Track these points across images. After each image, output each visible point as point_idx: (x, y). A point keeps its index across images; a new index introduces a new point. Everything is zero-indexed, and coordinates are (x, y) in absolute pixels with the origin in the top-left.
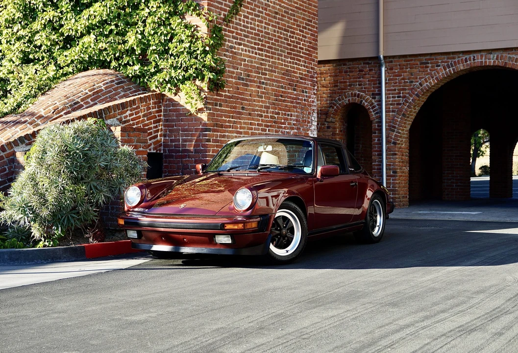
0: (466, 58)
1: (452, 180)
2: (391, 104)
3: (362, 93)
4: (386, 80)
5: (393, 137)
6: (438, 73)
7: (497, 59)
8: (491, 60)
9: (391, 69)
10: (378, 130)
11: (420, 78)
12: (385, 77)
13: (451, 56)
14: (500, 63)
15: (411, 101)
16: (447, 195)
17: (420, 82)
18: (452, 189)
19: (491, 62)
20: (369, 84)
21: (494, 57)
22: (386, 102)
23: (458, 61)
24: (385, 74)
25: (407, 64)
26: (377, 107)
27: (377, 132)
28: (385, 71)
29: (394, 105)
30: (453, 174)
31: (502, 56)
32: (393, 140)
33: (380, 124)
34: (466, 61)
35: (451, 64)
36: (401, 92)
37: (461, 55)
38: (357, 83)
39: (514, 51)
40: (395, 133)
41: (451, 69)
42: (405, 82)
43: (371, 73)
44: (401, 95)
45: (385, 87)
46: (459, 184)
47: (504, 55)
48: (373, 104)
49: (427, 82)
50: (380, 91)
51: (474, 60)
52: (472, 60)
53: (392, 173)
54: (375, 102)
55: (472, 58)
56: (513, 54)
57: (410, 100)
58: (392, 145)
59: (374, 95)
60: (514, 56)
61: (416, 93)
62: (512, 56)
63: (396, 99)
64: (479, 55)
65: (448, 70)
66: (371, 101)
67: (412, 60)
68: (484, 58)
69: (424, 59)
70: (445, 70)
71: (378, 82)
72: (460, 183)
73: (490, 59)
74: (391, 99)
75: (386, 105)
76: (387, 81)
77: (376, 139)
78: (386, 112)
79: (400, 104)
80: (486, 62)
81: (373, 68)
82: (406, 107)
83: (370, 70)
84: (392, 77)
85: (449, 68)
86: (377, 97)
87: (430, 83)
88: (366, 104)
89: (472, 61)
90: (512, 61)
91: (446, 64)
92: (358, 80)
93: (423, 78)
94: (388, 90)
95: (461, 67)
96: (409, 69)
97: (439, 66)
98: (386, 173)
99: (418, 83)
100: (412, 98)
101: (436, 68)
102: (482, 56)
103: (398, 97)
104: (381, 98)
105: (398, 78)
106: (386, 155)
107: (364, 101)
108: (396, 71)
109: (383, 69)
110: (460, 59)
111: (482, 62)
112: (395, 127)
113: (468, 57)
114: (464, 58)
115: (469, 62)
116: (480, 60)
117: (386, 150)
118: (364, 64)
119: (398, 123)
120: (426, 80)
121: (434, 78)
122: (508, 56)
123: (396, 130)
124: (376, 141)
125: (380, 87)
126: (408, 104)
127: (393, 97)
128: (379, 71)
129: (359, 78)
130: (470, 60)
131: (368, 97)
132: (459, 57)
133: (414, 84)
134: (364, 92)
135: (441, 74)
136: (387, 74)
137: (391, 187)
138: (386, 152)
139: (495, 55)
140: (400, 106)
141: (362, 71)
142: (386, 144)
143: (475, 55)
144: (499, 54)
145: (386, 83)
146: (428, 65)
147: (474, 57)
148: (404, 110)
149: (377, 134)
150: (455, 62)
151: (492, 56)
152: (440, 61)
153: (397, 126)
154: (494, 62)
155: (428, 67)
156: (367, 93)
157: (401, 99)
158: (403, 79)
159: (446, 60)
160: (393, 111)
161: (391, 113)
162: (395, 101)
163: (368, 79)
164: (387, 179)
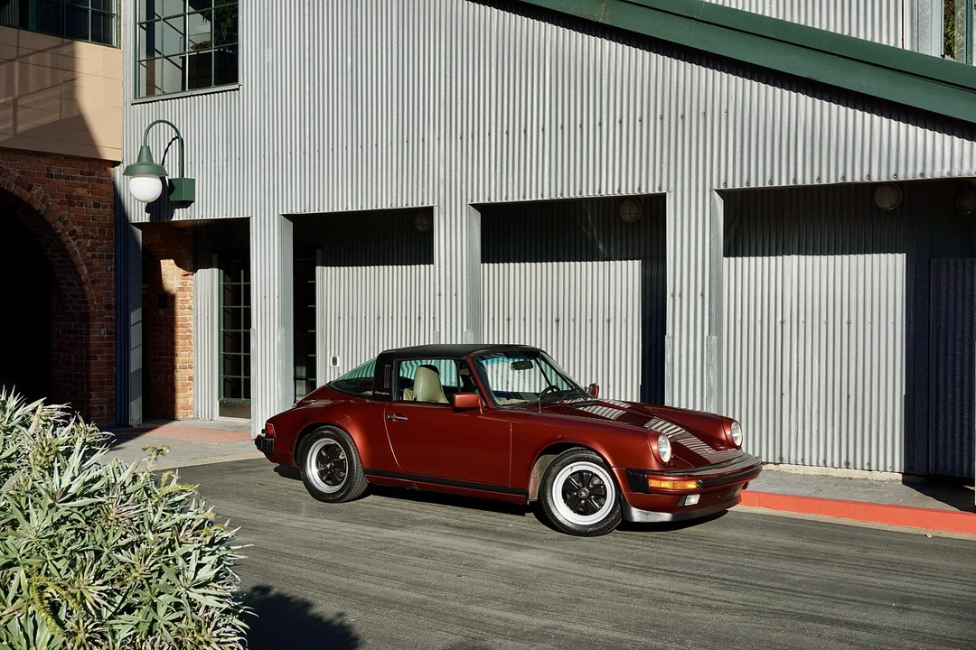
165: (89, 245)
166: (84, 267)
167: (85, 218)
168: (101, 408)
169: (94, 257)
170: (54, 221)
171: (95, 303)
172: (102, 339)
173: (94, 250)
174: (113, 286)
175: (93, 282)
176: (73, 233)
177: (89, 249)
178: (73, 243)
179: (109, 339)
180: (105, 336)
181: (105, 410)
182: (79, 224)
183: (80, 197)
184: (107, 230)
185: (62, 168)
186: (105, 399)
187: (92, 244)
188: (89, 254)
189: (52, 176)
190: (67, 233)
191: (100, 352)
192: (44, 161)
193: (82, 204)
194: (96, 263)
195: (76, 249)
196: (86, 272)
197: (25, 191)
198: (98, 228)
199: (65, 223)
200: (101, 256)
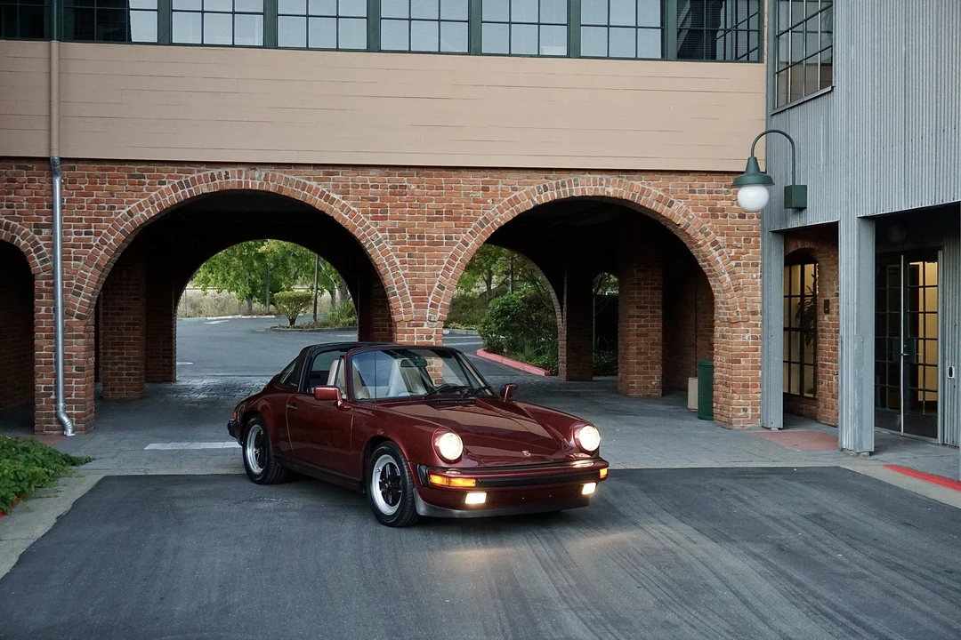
0: (212, 174)
1: (120, 365)
2: (73, 246)
3: (13, 223)
4: (62, 201)
5: (78, 305)
6: (164, 197)
7: (266, 179)
8: (255, 181)
9: (73, 182)
10: (46, 291)
11: (129, 203)
12: (61, 195)
13: (186, 168)
14: (271, 187)
15: (112, 241)
16: (112, 390)
17: (128, 209)
18: (120, 380)
19: (256, 183)
20: (28, 207)
21: (260, 176)
22: (62, 240)
23: (199, 177)
24: (61, 189)
25: (104, 176)
26: (45, 249)
27: (44, 295)
28: (61, 184)
29: (79, 247)
30: (123, 354)
31: (274, 176)
32: (76, 312)
33: (51, 281)
34: (213, 179)
35: (186, 181)
36: (93, 225)
37: (202, 168)
38: (4, 203)
39: (293, 169)
40: (81, 299)
41: (186, 190)
42: (99, 208)
43: (31, 186)
44: (93, 230)
45: (61, 215)
46: (133, 371)
47: (278, 174)
48: (37, 243)
49: (142, 210)
50: (53, 220)
51: (227, 178)
52: (223, 178)
53: (74, 371)
54: (41, 240)
55: (224, 174)
56: (291, 173)
57: (109, 240)
58: (74, 319)
59: (38, 228)
60: (293, 177)
61: (122, 228)
62: (290, 177)
63: (83, 236)
64: (236, 170)
65: (180, 191)
66: (33, 238)
67: (113, 169)
68: (243, 176)
69: (136, 169)
70: (176, 191)
71: (46, 204)
72: (135, 369)
73: (253, 179)
74: (74, 237)
75: (62, 246)
76: (65, 204)
77: (43, 308)
78: (63, 259)
79: (91, 247)
80: (247, 183)
81: (37, 178)
82: (102, 252)
83: (31, 181)
84: (74, 197)
85: (183, 188)
86: (45, 232)
87: (148, 212)
88: (23, 242)
89: (224, 180)
90: (291, 185)
91: (176, 181)
92: (5, 197)
93: (134, 202)
94: (66, 220)
95: (204, 189)
96: (107, 184)
97: (164, 183)
98: (64, 370)
99: (124, 211)
100: (113, 237)
101: (158, 186)
102: (240, 173)
103: (86, 233)
104: (53, 233)
105: (86, 198)
106: (64, 337)
107: (18, 238)
108: (83, 186)
109: (57, 182)
110: (202, 174)
111: (240, 183)
112: (81, 288)
113: (216, 171)
114: (209, 173)
115: (217, 181)
116: (237, 180)
117: (64, 329)
118: (18, 168)
119: (87, 281)
120: (139, 205)
121: (155, 205)
122: (285, 175)
123: (83, 292)
124: (43, 312)
125: (53, 214)
126: (105, 247)
127: (76, 233)
128: (48, 184)
129: (9, 193)
130: (220, 177)
131: (26, 230)
132: (199, 171)
133: (117, 211)
134: (19, 220)
135: (167, 198)
136: (65, 190)
137: (73, 395)
138: (63, 332)
139: (263, 174)
140: (91, 251)
141: (14, 181)
142: (63, 318)
143: (229, 170)
144: (270, 171)
145: (62, 207)
146: (143, 180)
147: (227, 173)
148: (99, 258)
149: (44, 300)
150: (193, 179)
151: (257, 174)
152: (165, 175)
153: (85, 286)
154: (261, 184)
155: (144, 184)
156: (23, 222)
157: (92, 236)
158: (96, 202)
159: (176, 174)
160: (76, 259)
161: (72, 262)
162: (80, 240)
163: (25, 198)
164: (64, 382)
165: (733, 254)
166: (727, 275)
167: (728, 228)
168: (745, 410)
169: (737, 265)
170: (696, 233)
171: (738, 309)
172: (748, 344)
173: (738, 258)
174: (759, 293)
175: (736, 290)
176: (715, 243)
177: (732, 259)
178: (716, 254)
179: (754, 344)
180: (750, 341)
181: (750, 412)
182: (722, 235)
183: (723, 210)
184: (753, 239)
185: (706, 183)
186: (750, 402)
187: (736, 253)
188: (733, 263)
189: (694, 192)
190: (709, 244)
191: (745, 356)
192: (685, 178)
193: (725, 216)
194: (741, 271)
195: (718, 258)
196: (728, 279)
197: (666, 207)
198: (743, 238)
199: (707, 234)
200: (746, 265)
